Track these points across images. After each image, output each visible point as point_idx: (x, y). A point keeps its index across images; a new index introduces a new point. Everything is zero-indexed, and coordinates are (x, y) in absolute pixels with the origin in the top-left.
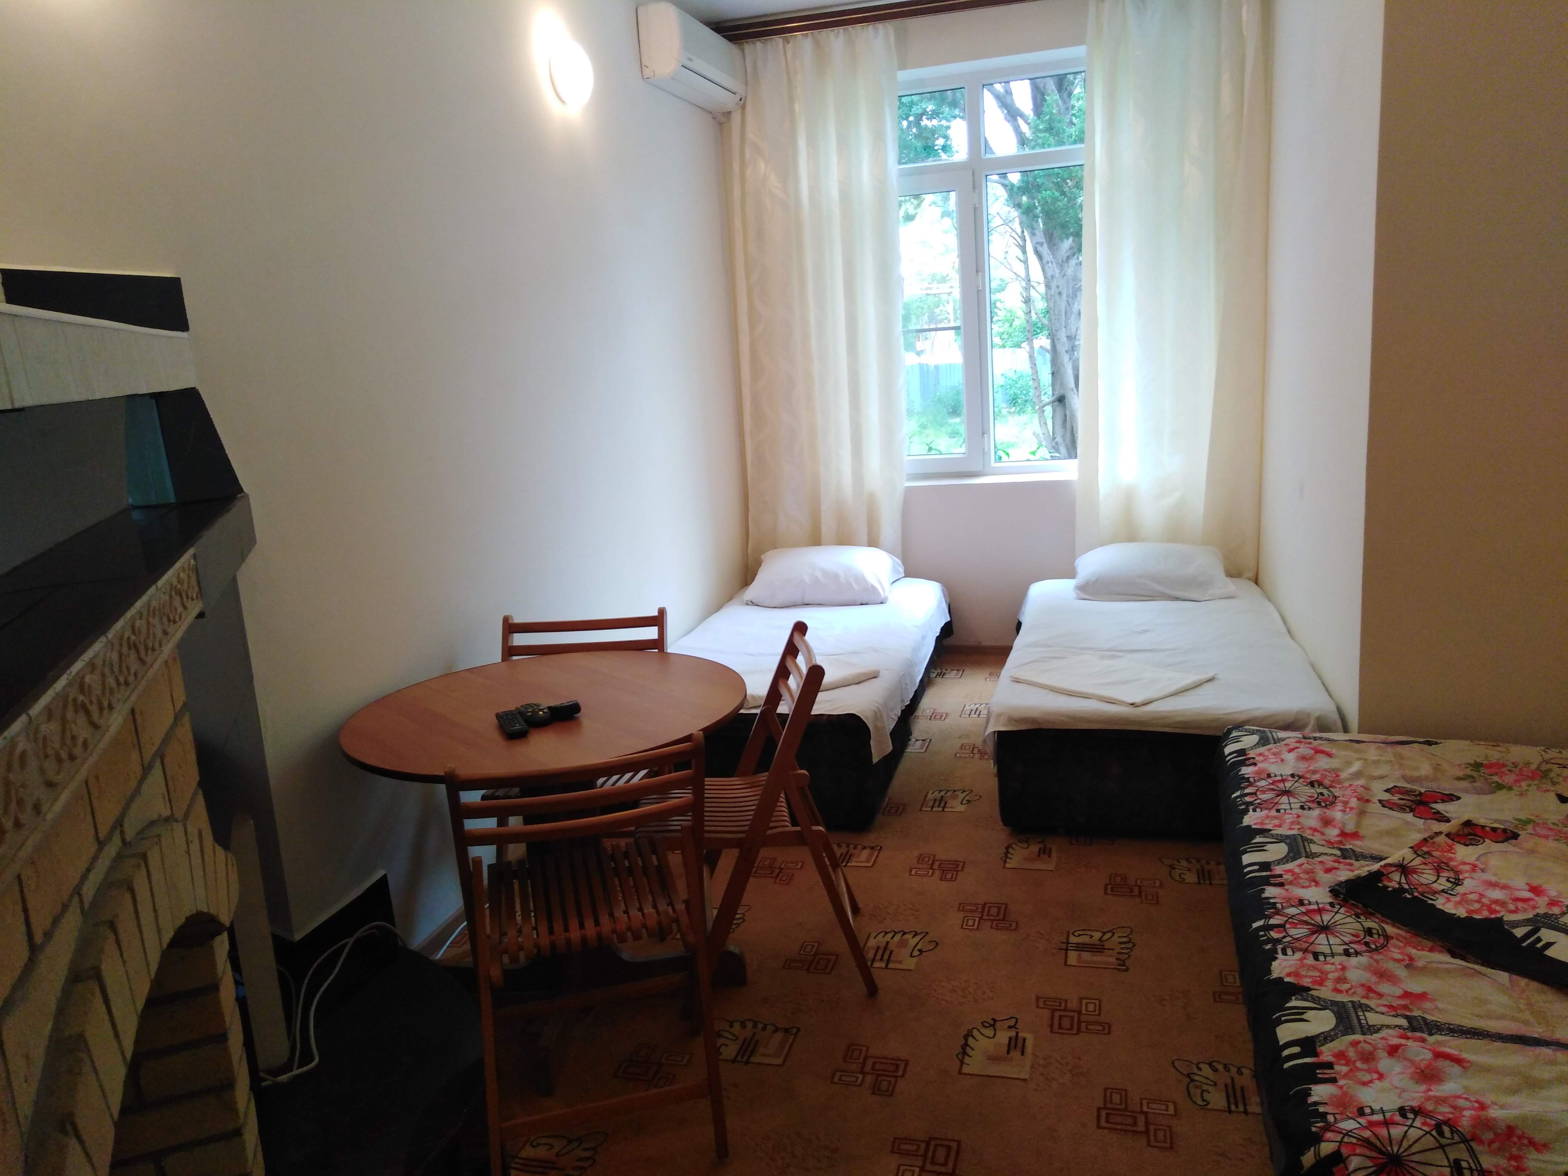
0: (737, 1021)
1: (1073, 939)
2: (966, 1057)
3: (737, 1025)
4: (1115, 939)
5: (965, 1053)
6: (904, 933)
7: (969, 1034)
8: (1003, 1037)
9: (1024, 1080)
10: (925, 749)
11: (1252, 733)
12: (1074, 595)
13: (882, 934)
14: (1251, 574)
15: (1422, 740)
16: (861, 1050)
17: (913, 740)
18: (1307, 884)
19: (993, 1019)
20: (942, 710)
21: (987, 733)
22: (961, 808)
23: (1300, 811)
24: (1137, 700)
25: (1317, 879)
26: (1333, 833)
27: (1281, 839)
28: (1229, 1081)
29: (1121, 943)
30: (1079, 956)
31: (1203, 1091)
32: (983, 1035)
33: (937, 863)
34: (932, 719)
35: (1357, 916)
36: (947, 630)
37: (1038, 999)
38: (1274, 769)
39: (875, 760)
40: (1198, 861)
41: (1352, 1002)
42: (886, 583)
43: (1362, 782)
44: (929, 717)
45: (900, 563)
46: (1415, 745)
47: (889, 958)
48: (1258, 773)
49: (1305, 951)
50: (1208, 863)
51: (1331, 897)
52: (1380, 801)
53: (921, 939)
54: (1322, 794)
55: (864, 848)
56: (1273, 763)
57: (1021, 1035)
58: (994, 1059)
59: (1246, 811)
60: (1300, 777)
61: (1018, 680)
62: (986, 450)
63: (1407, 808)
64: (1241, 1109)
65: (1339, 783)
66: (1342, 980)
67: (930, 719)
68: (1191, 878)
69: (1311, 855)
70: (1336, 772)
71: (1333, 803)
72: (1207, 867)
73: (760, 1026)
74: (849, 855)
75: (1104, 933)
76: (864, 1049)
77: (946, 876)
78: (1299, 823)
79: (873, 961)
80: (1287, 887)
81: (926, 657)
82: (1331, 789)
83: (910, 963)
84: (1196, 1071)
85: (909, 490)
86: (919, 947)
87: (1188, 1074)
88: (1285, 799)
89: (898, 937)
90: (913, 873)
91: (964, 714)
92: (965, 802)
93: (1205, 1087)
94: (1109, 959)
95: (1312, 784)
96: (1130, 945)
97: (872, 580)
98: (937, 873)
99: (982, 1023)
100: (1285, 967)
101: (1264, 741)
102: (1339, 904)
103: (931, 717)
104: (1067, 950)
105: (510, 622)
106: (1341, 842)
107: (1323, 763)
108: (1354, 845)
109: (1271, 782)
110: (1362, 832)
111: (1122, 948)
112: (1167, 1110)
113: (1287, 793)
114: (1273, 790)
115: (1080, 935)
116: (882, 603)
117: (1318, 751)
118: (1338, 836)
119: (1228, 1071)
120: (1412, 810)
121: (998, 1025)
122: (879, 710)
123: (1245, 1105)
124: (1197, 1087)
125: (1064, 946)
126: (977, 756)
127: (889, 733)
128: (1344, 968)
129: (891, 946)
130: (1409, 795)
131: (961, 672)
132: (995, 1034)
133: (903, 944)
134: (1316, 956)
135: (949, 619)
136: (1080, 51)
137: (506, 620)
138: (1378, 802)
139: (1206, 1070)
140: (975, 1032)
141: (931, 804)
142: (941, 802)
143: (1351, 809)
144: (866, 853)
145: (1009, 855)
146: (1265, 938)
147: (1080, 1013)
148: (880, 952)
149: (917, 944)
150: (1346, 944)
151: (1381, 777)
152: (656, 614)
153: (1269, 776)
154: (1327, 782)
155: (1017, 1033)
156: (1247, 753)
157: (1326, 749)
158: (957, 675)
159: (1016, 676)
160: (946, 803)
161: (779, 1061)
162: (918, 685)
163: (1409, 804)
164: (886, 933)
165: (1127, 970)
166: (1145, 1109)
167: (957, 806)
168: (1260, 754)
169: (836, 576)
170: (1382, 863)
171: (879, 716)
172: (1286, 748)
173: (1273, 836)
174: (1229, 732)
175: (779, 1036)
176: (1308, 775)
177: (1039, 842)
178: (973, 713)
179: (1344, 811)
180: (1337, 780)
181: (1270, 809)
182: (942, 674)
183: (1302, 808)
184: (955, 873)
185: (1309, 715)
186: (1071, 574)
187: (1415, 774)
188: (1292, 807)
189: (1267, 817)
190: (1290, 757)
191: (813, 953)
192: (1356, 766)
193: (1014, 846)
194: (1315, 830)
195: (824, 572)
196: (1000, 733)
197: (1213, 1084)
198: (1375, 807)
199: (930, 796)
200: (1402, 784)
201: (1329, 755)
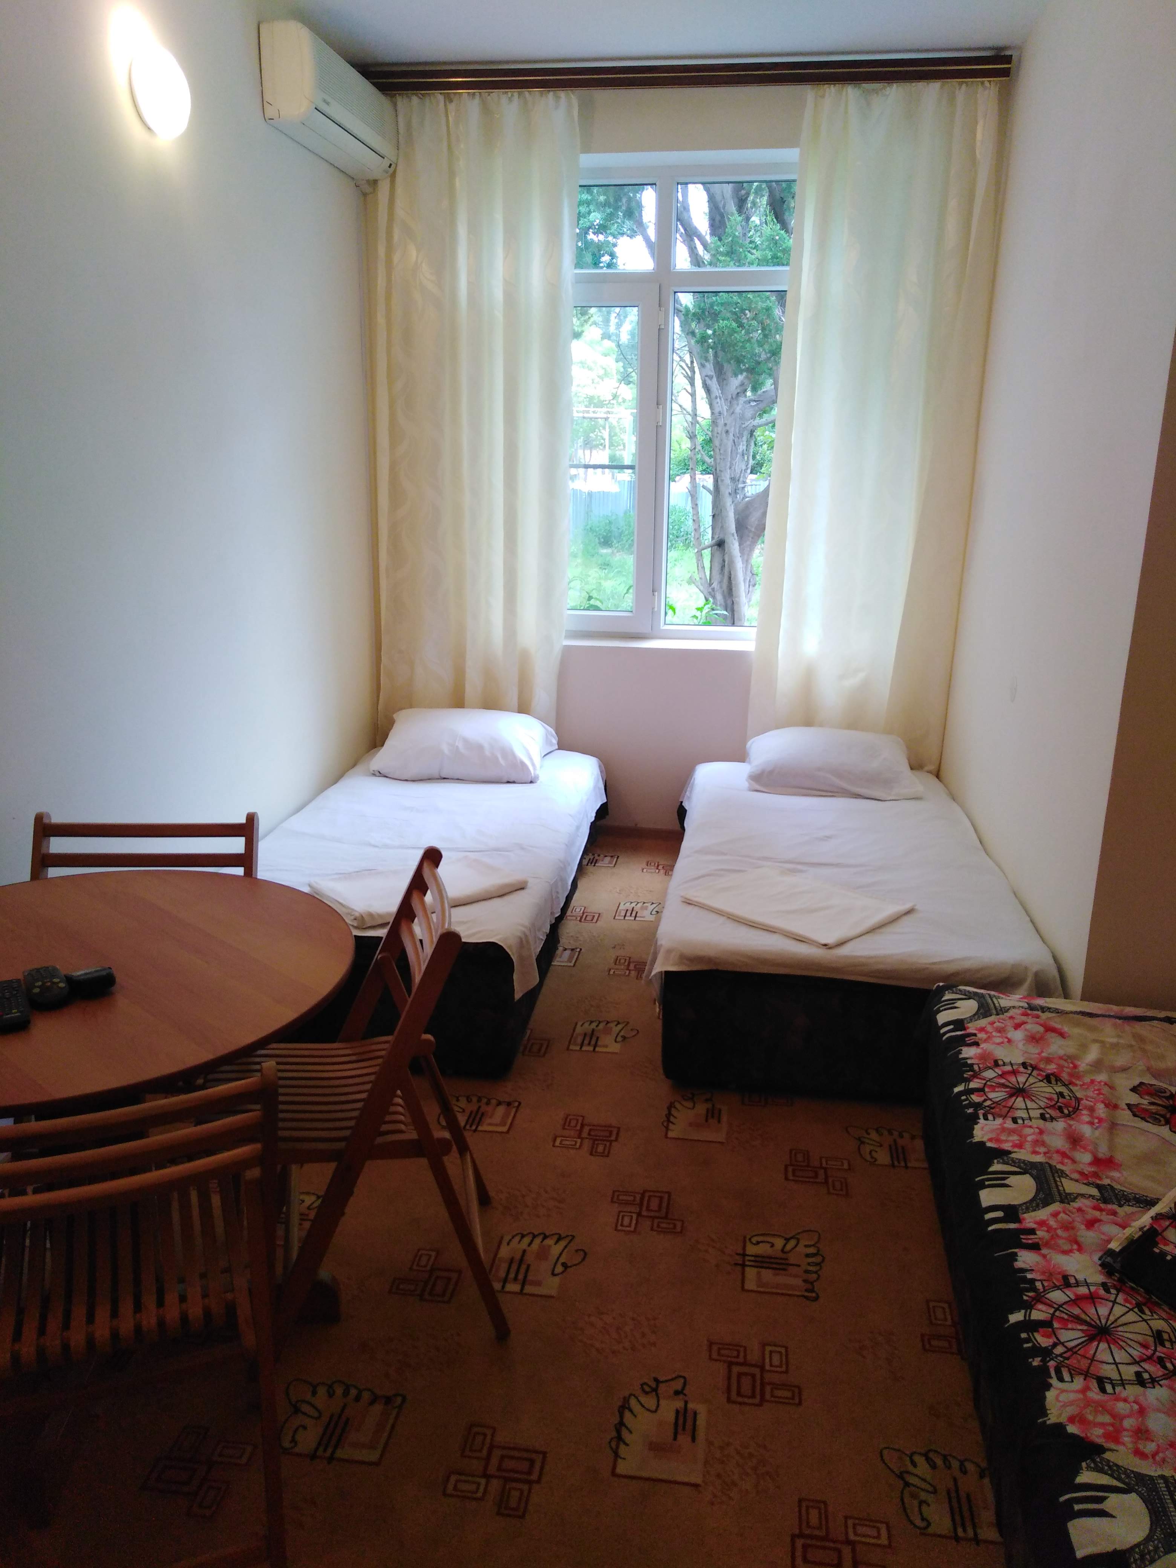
0: (323, 1384)
1: (751, 1250)
2: (622, 1447)
3: (322, 1391)
4: (801, 1249)
5: (619, 1439)
6: (545, 1237)
7: (625, 1406)
8: (669, 1409)
9: (696, 1486)
10: (573, 961)
11: (969, 996)
12: (746, 785)
13: (517, 1238)
14: (932, 767)
15: (1163, 1014)
16: (485, 1435)
17: (561, 949)
18: (1066, 1247)
19: (656, 1380)
20: (593, 908)
21: (653, 973)
22: (615, 1048)
23: (1041, 1123)
24: (830, 940)
25: (1080, 1239)
26: (1085, 1158)
27: (1026, 1168)
28: (951, 1485)
29: (807, 1256)
30: (759, 1273)
31: (921, 1503)
32: (643, 1406)
33: (586, 1129)
34: (583, 920)
35: (1139, 1306)
36: (602, 812)
37: (711, 1344)
38: (1001, 1053)
39: (518, 996)
40: (890, 1132)
41: (1162, 1477)
42: (537, 759)
43: (1102, 1077)
44: (579, 919)
45: (554, 732)
46: (1155, 1023)
47: (525, 1277)
48: (983, 1057)
49: (1086, 1374)
50: (901, 1136)
51: (1101, 1273)
52: (1129, 1106)
53: (566, 1247)
54: (1061, 1094)
55: (499, 1103)
56: (998, 1044)
57: (690, 1406)
58: (656, 1448)
59: (974, 1119)
60: (1034, 1068)
61: (690, 902)
62: (656, 609)
63: (1162, 1119)
64: (970, 1533)
65: (1079, 1077)
66: (1142, 1433)
67: (580, 921)
68: (883, 1157)
69: (1067, 1198)
70: (1072, 1059)
71: (1076, 1109)
72: (900, 1142)
73: (353, 1392)
74: (480, 1113)
75: (787, 1240)
76: (489, 1432)
77: (597, 1148)
78: (1043, 1144)
79: (505, 1281)
80: (1044, 1251)
81: (579, 850)
82: (1071, 1087)
83: (551, 1285)
84: (911, 1468)
85: (567, 648)
86: (562, 1260)
87: (901, 1473)
88: (1019, 1102)
89: (537, 1241)
90: (557, 1143)
91: (619, 916)
92: (619, 1039)
93: (923, 1496)
94: (793, 1281)
95: (1048, 1078)
96: (818, 1259)
97: (521, 755)
98: (587, 1144)
99: (642, 1385)
100: (1065, 1405)
101: (984, 1010)
102: (1115, 1287)
103: (581, 918)
104: (743, 1265)
105: (46, 821)
106: (1095, 1175)
107: (1056, 1047)
108: (1112, 1179)
109: (1000, 1073)
110: (1119, 1157)
111: (809, 1264)
112: (878, 1537)
113: (1019, 1092)
114: (1003, 1085)
115: (758, 1243)
116: (531, 782)
117: (1049, 1029)
118: (1091, 1164)
119: (949, 1467)
120: (1167, 1122)
121: (662, 1388)
122: (526, 936)
123: (974, 1527)
124: (914, 1496)
125: (739, 1260)
126: (633, 973)
127: (535, 958)
128: (1142, 1411)
129: (529, 1258)
130: (1160, 1097)
131: (615, 859)
132: (658, 1406)
133: (543, 1254)
134: (1101, 1382)
135: (605, 801)
136: (791, 155)
137: (39, 820)
138: (1126, 1107)
139: (922, 1467)
140: (633, 1402)
141: (579, 1040)
142: (592, 1038)
143: (1101, 1120)
144: (501, 1110)
145: (672, 1119)
146: (1030, 1345)
147: (762, 1368)
148: (514, 1267)
149: (561, 1254)
150: (1135, 1362)
151: (1124, 1069)
152: (243, 820)
153: (996, 1064)
154: (1065, 1076)
155: (686, 1403)
156: (966, 1025)
157: (1058, 1026)
158: (610, 863)
159: (688, 897)
160: (598, 1038)
161: (374, 1456)
162: (569, 888)
163: (1163, 1111)
164: (523, 1236)
165: (816, 1299)
166: (852, 1537)
167: (610, 1045)
168: (982, 1030)
169: (480, 747)
170: (1153, 1211)
171: (524, 942)
172: (1009, 1023)
173: (1014, 1162)
174: (941, 991)
175: (378, 1408)
176: (1042, 1066)
177: (707, 1100)
178: (628, 914)
179: (1091, 1123)
180: (1075, 1074)
181: (1005, 1117)
182: (594, 861)
183: (1043, 1117)
184: (608, 1144)
185: (1026, 968)
186: (740, 756)
187: (1161, 1065)
188: (1032, 1116)
189: (1003, 1130)
190: (1018, 1035)
191: (429, 1268)
192: (1093, 1054)
193: (677, 1105)
194: (1064, 1155)
195: (466, 741)
196: (667, 974)
197: (931, 1489)
198: (1125, 1116)
199: (579, 1030)
200: (1148, 1080)
201: (1062, 1035)
